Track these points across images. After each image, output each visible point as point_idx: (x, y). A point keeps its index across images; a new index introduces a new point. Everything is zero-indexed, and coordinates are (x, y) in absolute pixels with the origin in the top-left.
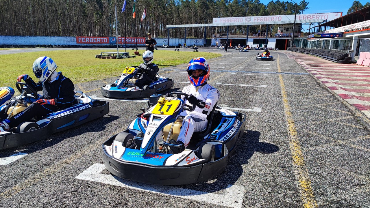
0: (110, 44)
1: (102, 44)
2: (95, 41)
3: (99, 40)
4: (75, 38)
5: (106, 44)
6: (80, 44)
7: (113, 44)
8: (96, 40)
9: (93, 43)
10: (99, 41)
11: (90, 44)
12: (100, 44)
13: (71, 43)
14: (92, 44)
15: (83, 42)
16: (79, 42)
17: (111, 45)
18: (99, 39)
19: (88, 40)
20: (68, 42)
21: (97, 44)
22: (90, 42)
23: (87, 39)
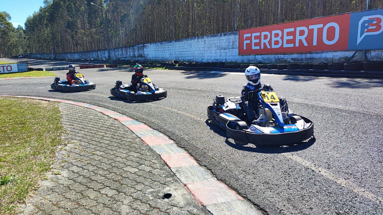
0: (349, 54)
1: (315, 56)
2: (288, 42)
3: (303, 38)
4: (238, 36)
5: (329, 55)
6: (246, 58)
7: (373, 53)
8: (291, 37)
9: (283, 51)
10: (300, 41)
11: (272, 57)
12: (304, 56)
13: (228, 54)
14: (277, 56)
15: (254, 48)
16: (245, 48)
17: (359, 57)
18: (302, 33)
19: (266, 41)
20: (223, 51)
21: (295, 56)
22: (274, 46)
23: (266, 37)
